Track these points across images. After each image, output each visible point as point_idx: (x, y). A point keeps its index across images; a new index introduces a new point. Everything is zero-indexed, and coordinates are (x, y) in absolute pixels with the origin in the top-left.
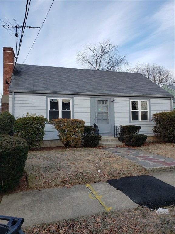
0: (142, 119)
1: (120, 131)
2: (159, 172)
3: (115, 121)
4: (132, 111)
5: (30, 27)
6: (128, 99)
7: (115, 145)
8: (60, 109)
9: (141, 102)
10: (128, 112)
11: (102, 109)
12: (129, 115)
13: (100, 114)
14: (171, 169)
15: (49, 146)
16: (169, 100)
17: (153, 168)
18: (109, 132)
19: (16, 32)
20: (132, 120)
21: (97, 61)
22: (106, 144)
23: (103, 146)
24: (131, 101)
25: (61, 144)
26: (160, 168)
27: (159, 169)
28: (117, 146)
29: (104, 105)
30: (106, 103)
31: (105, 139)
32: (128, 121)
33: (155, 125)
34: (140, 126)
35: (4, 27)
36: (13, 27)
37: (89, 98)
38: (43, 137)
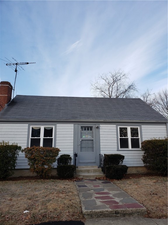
0: (132, 147)
1: (104, 160)
2: (99, 217)
3: (101, 149)
4: (120, 138)
5: (28, 63)
6: (115, 126)
7: (94, 176)
8: (42, 136)
9: (131, 128)
10: (116, 139)
11: (87, 136)
12: (118, 143)
13: (84, 142)
14: (116, 213)
15: (28, 175)
16: (165, 126)
17: (90, 212)
18: (94, 161)
19: (16, 68)
20: (121, 148)
21: (109, 89)
22: (83, 176)
23: (80, 177)
24: (119, 127)
25: (31, 174)
26: (101, 212)
27: (99, 212)
28: (96, 178)
29: (90, 131)
30: (91, 130)
31: (86, 170)
32: (116, 149)
33: (143, 154)
34: (123, 155)
35: (7, 65)
36: (14, 65)
37: (73, 125)
38: (15, 166)
